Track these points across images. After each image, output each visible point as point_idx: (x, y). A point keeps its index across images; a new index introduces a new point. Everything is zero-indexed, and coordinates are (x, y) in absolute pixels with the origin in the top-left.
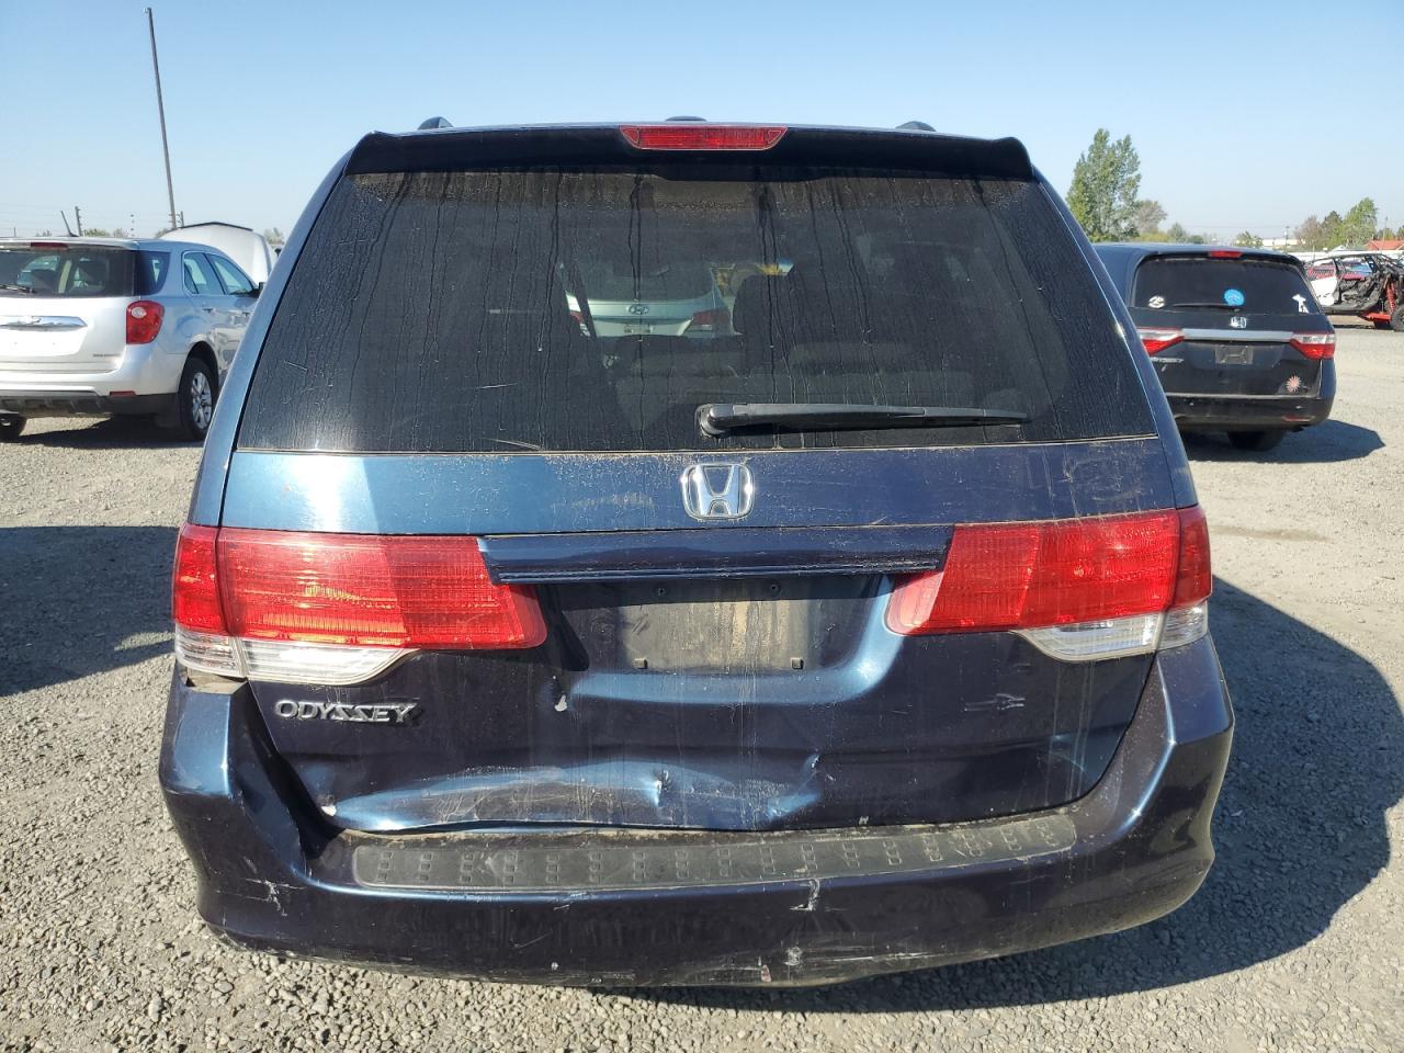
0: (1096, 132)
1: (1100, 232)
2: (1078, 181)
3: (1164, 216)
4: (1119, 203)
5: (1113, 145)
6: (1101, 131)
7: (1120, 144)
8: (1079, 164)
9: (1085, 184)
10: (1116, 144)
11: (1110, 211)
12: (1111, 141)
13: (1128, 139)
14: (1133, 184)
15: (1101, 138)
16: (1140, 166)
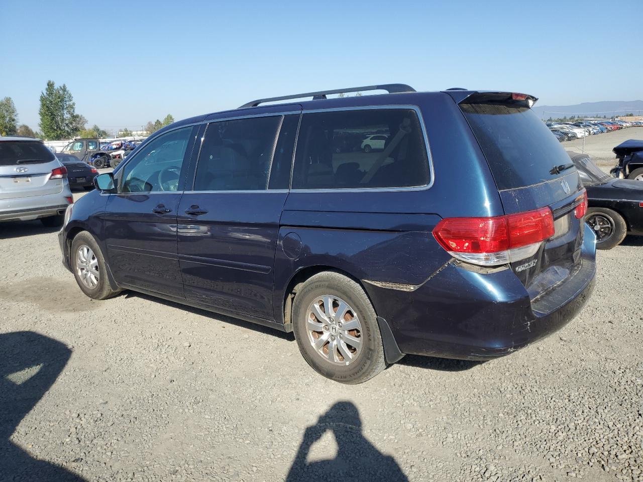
0: (48, 82)
1: (60, 129)
2: (43, 105)
3: (86, 122)
4: (67, 116)
5: (58, 89)
6: (50, 82)
7: (61, 88)
8: (42, 97)
9: (47, 107)
10: (59, 88)
11: (63, 120)
12: (56, 86)
13: (64, 86)
14: (72, 107)
15: (50, 85)
16: (73, 99)
